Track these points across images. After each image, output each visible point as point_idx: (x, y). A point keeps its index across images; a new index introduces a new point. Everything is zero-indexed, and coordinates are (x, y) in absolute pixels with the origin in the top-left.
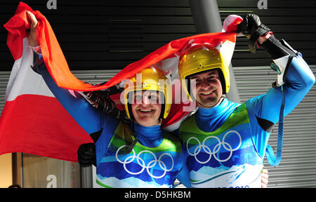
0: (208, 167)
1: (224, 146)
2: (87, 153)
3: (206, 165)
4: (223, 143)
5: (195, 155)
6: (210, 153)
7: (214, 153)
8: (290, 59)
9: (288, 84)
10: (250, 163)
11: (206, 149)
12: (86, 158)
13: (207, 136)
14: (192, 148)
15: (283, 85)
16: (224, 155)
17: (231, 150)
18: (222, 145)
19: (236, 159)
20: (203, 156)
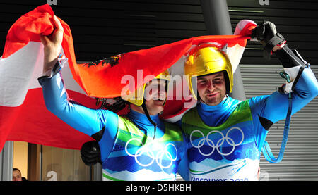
0: (211, 160)
1: (228, 141)
2: (92, 152)
3: (209, 157)
4: (227, 138)
5: (199, 147)
6: (214, 147)
7: (217, 147)
8: (301, 70)
9: (296, 92)
10: (250, 158)
11: (210, 142)
12: (90, 157)
13: (211, 130)
14: (195, 141)
15: (292, 93)
16: (226, 149)
17: (234, 145)
18: (225, 140)
19: (238, 153)
20: (206, 148)
